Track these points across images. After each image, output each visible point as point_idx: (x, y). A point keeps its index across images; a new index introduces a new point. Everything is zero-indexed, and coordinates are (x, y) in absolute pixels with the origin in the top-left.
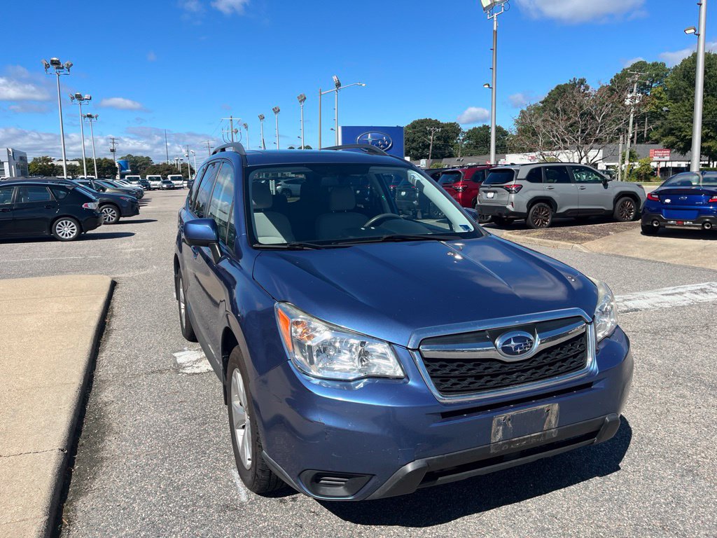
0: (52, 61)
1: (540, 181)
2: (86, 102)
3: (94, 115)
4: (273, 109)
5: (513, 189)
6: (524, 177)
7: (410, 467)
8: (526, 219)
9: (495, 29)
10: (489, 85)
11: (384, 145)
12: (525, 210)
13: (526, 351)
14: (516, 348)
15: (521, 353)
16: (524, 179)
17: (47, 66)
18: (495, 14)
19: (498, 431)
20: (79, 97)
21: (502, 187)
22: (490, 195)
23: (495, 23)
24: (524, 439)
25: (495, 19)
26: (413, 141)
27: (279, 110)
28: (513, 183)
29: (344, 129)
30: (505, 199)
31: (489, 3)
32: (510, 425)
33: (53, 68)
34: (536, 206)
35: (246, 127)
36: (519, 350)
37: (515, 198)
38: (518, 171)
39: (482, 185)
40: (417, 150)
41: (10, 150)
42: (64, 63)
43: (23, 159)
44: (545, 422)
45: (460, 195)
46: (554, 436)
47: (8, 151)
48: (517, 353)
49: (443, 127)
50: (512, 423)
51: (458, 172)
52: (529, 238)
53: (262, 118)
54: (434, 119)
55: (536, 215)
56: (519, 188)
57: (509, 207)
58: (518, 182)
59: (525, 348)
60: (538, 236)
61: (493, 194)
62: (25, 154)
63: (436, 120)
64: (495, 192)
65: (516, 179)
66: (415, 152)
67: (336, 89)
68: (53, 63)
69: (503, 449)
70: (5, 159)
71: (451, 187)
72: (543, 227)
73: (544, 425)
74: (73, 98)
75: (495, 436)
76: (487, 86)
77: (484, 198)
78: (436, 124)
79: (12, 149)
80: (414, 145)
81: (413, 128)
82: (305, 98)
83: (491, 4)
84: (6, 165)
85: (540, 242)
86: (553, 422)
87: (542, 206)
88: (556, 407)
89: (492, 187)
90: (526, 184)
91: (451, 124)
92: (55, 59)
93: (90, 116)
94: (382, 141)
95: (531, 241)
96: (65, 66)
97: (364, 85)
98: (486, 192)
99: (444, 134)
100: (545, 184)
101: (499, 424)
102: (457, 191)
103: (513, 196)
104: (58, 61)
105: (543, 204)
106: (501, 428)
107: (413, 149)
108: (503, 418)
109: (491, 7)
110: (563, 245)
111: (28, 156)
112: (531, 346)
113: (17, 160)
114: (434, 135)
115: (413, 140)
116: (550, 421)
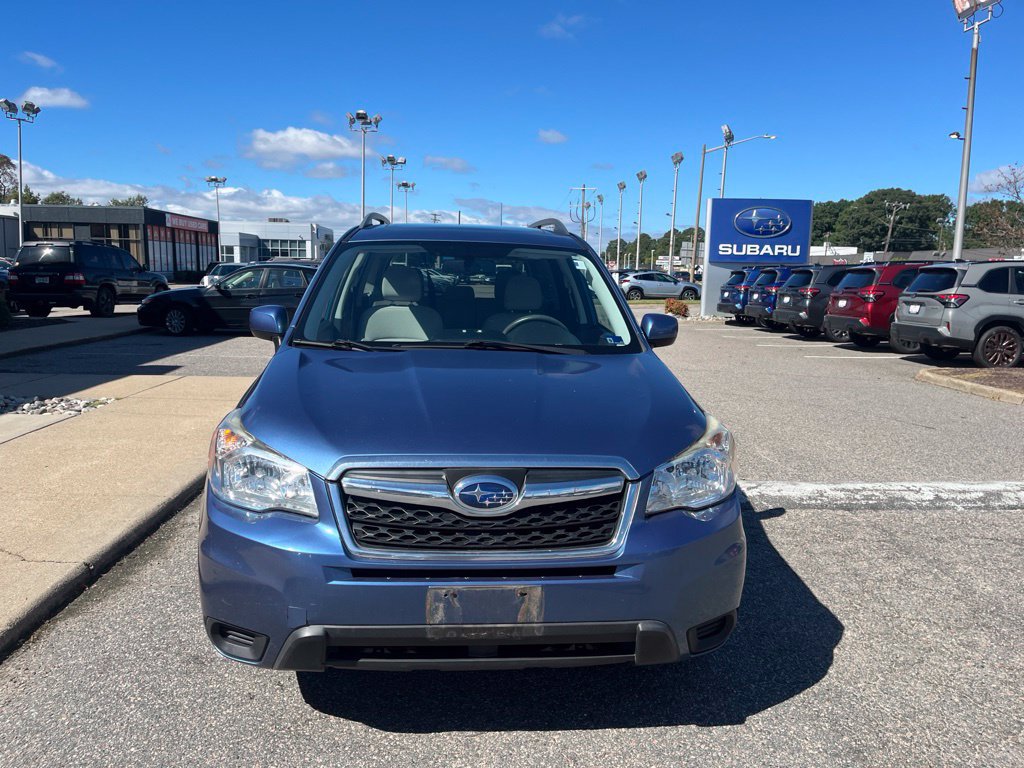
0: (358, 114)
1: (1004, 290)
2: (399, 167)
3: (410, 183)
4: (638, 175)
5: (953, 300)
6: (975, 282)
7: (307, 632)
8: (973, 351)
9: (975, 46)
10: (958, 135)
11: (778, 227)
12: (971, 337)
13: (499, 505)
14: (484, 498)
15: (490, 506)
16: (975, 286)
17: (352, 121)
18: (977, 24)
19: (437, 608)
20: (392, 160)
21: (933, 297)
22: (914, 309)
23: (976, 37)
24: (484, 629)
25: (976, 31)
26: (867, 223)
27: (645, 176)
28: (952, 291)
29: (716, 202)
30: (938, 316)
31: (968, 5)
32: (457, 604)
33: (358, 123)
34: (993, 331)
35: (601, 201)
36: (487, 502)
37: (953, 315)
38: (965, 272)
39: (905, 292)
40: (872, 237)
41: (315, 226)
42: (371, 117)
43: (329, 237)
44: (518, 611)
45: (870, 306)
46: (537, 634)
47: (312, 228)
48: (483, 506)
49: (920, 202)
50: (460, 601)
51: (870, 271)
52: (956, 381)
53: (622, 187)
54: (905, 189)
55: (991, 346)
56: (963, 299)
57: (943, 330)
58: (961, 291)
59: (499, 500)
60: (976, 380)
61: (918, 307)
62: (332, 231)
63: (910, 191)
64: (921, 304)
65: (959, 285)
66: (868, 241)
67: (725, 144)
68: (360, 117)
69: (448, 636)
70: (307, 236)
71: (855, 293)
72: (1003, 366)
73: (517, 615)
74: (384, 162)
75: (433, 615)
76: (955, 136)
77: (905, 313)
78: (909, 196)
79: (317, 225)
80: (867, 229)
81: (868, 203)
82: (682, 159)
83: (971, 8)
84: (308, 244)
85: (974, 389)
86: (535, 613)
87: (1005, 331)
88: (537, 592)
89: (917, 296)
90: (977, 294)
91: (934, 197)
92: (361, 111)
93: (405, 185)
94: (775, 221)
95: (961, 385)
96: (373, 121)
97: (773, 137)
98: (909, 303)
99: (921, 214)
100: (1012, 296)
101: (437, 598)
102: (865, 300)
103: (950, 312)
104: (365, 114)
105: (1006, 328)
106: (441, 605)
107: (864, 234)
108: (444, 591)
109: (971, 13)
110: (1008, 397)
111: (334, 234)
112: (509, 500)
113: (322, 239)
114: (897, 214)
115: (866, 221)
116: (528, 611)
